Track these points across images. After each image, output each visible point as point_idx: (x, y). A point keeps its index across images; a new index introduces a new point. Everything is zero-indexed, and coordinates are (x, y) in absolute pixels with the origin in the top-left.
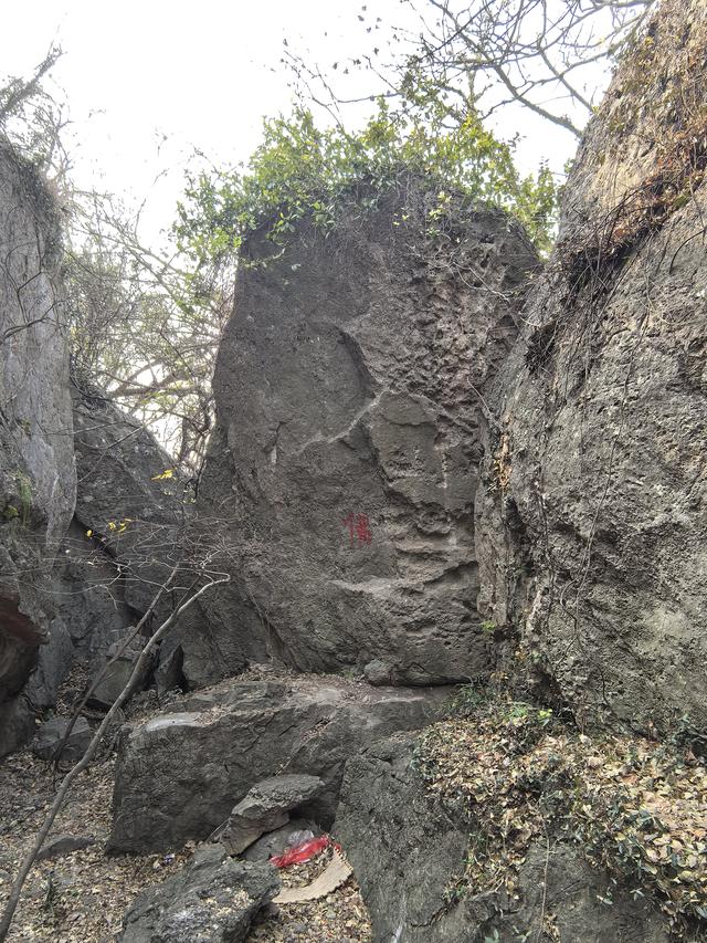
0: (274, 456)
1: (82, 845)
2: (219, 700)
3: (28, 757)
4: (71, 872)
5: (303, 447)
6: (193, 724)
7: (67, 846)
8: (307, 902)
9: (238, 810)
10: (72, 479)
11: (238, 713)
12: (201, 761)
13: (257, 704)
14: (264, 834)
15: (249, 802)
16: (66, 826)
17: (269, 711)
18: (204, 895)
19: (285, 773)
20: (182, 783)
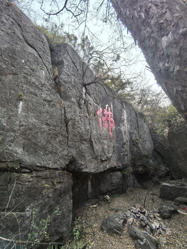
0: (179, 150)
1: (157, 195)
2: (173, 183)
3: (151, 181)
4: (155, 197)
5: (183, 149)
6: (169, 186)
7: (155, 194)
8: (184, 214)
9: (176, 199)
10: (153, 145)
11: (176, 186)
12: (170, 191)
13: (179, 186)
14: (181, 204)
15: (177, 199)
16: (155, 192)
17: (181, 187)
18: (167, 206)
19: (185, 197)
20: (168, 192)
